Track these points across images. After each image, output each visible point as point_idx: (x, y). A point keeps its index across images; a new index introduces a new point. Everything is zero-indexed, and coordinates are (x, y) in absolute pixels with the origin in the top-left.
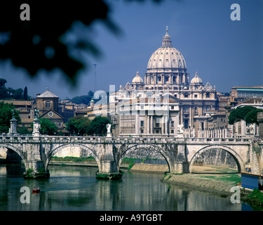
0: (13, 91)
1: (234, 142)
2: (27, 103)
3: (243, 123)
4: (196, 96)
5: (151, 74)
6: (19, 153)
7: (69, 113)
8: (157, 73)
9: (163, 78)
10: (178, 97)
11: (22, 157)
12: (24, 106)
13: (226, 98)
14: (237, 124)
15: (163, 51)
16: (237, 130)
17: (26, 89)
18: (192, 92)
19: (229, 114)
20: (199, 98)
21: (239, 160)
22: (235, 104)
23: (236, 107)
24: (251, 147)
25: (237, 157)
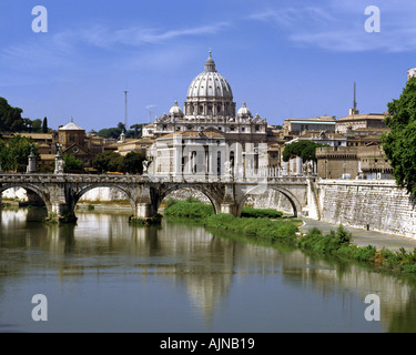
0: (30, 123)
1: (290, 182)
2: (48, 136)
3: (298, 159)
4: (243, 129)
5: (191, 103)
6: (41, 195)
7: (97, 149)
8: (199, 103)
9: (205, 109)
10: (223, 130)
11: (44, 199)
12: (43, 140)
13: (278, 131)
14: (291, 161)
15: (206, 77)
16: (291, 169)
17: (45, 119)
18: (239, 125)
19: (282, 150)
20: (247, 131)
21: (296, 203)
22: (289, 138)
23: (290, 142)
24: (309, 187)
25: (293, 199)
